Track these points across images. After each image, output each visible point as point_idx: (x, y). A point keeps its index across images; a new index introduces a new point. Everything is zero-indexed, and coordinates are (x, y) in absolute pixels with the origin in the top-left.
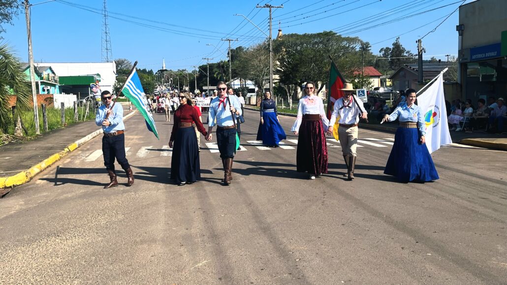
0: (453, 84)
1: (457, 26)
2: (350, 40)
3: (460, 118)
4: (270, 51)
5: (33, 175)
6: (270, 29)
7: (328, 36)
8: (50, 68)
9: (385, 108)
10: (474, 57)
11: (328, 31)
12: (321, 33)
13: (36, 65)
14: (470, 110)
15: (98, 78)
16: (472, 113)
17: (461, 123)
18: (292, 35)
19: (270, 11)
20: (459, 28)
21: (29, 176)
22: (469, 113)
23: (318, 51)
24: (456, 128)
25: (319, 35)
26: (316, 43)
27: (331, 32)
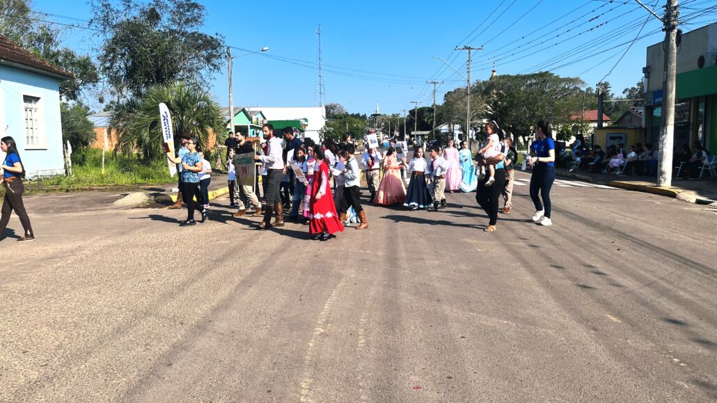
0: (636, 129)
1: (644, 68)
2: (569, 80)
3: (620, 162)
4: (467, 94)
5: (218, 195)
6: (468, 72)
7: (543, 77)
8: (261, 113)
9: (562, 153)
10: (657, 100)
11: (544, 71)
12: (536, 74)
13: (247, 109)
14: (633, 154)
15: (306, 123)
16: (634, 157)
17: (621, 167)
18: (504, 77)
19: (469, 53)
20: (646, 70)
21: (215, 195)
22: (631, 157)
23: (530, 94)
24: (617, 171)
25: (533, 76)
26: (530, 84)
27: (547, 72)
